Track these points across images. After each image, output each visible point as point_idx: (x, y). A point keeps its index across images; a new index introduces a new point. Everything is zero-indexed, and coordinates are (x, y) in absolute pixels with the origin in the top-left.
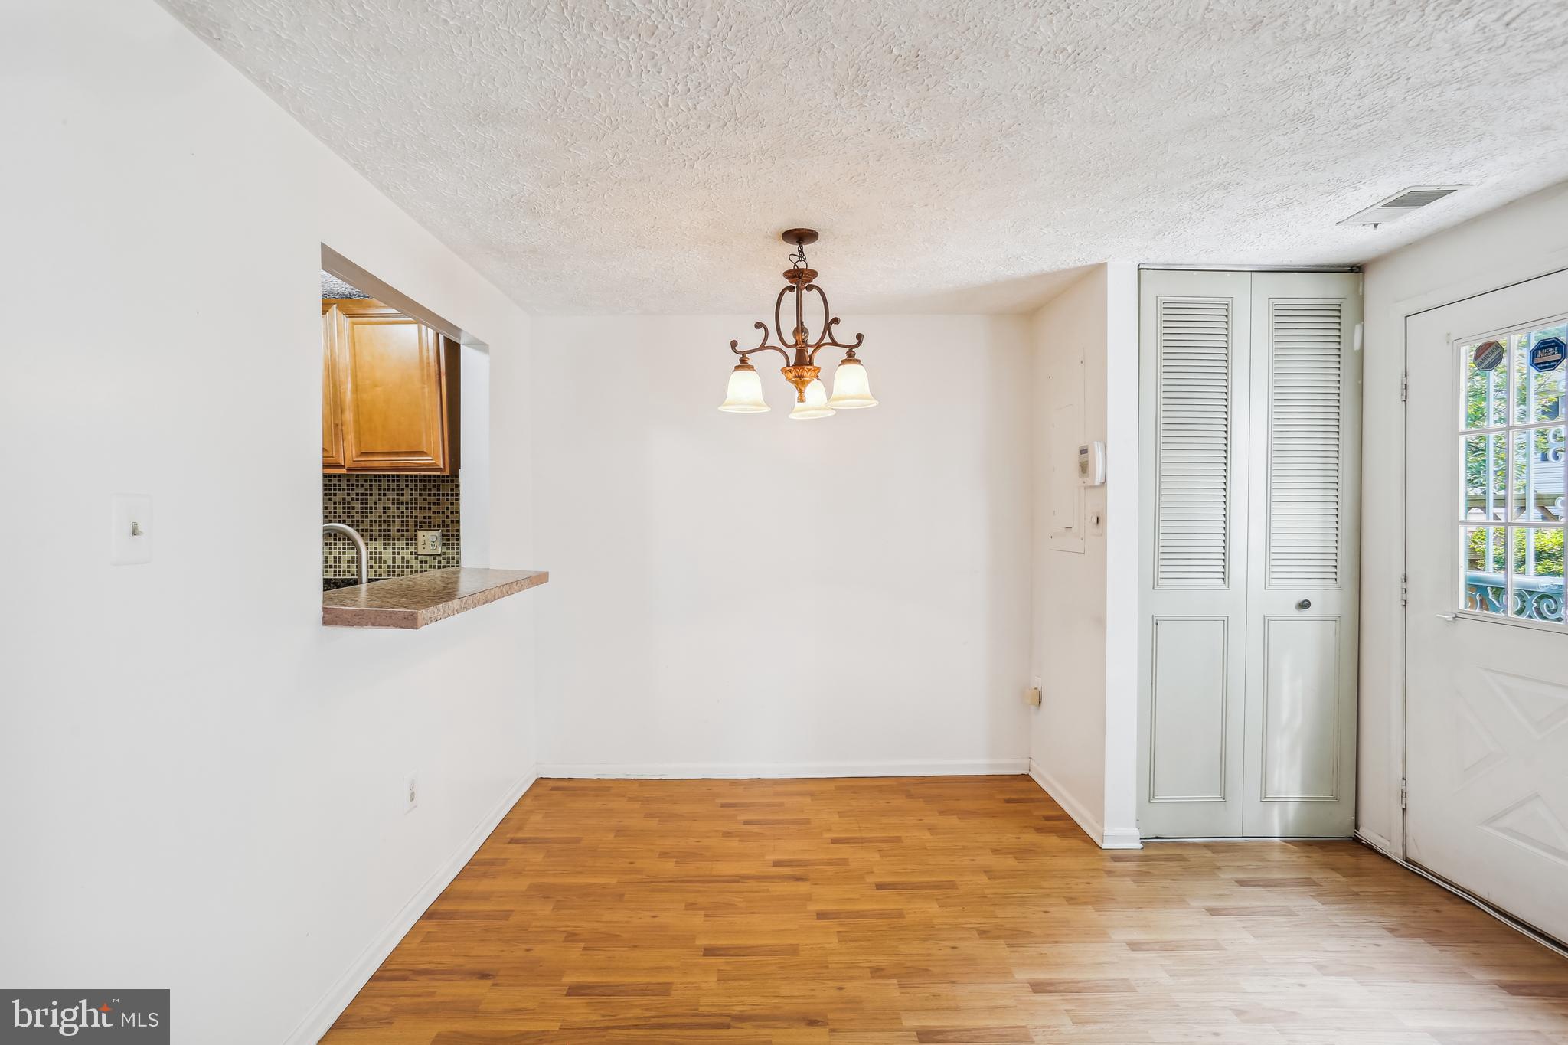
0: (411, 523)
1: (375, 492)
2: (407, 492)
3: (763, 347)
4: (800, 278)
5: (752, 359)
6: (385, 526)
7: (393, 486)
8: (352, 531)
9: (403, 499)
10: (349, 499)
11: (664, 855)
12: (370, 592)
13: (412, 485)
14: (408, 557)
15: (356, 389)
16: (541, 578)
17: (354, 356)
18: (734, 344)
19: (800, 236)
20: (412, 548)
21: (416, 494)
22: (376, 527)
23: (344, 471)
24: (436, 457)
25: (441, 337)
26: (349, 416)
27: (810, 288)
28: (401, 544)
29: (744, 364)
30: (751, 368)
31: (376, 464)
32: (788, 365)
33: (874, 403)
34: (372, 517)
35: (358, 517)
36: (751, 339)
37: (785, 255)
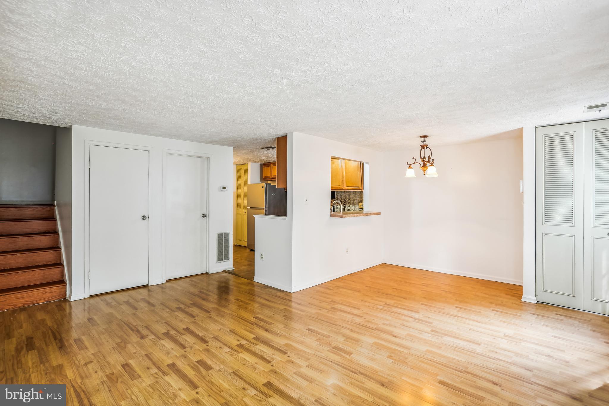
0: (358, 201)
1: (351, 194)
2: (357, 194)
3: (414, 163)
4: (424, 147)
5: (412, 166)
6: (353, 202)
7: (354, 193)
8: (340, 202)
9: (356, 196)
10: (346, 196)
11: (399, 277)
12: (342, 213)
13: (358, 193)
14: (357, 209)
15: (346, 173)
16: (379, 214)
17: (346, 166)
18: (407, 163)
19: (424, 137)
20: (358, 207)
21: (359, 195)
22: (351, 202)
23: (344, 190)
24: (360, 187)
25: (361, 163)
26: (345, 179)
27: (426, 148)
28: (356, 206)
29: (410, 167)
30: (412, 168)
31: (349, 189)
32: (421, 166)
33: (437, 176)
34: (350, 200)
35: (348, 200)
36: (411, 161)
37: (420, 141)
